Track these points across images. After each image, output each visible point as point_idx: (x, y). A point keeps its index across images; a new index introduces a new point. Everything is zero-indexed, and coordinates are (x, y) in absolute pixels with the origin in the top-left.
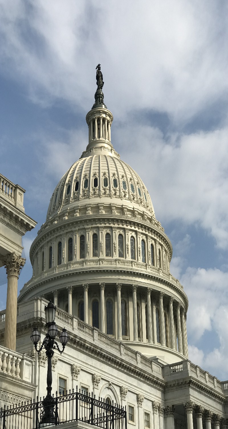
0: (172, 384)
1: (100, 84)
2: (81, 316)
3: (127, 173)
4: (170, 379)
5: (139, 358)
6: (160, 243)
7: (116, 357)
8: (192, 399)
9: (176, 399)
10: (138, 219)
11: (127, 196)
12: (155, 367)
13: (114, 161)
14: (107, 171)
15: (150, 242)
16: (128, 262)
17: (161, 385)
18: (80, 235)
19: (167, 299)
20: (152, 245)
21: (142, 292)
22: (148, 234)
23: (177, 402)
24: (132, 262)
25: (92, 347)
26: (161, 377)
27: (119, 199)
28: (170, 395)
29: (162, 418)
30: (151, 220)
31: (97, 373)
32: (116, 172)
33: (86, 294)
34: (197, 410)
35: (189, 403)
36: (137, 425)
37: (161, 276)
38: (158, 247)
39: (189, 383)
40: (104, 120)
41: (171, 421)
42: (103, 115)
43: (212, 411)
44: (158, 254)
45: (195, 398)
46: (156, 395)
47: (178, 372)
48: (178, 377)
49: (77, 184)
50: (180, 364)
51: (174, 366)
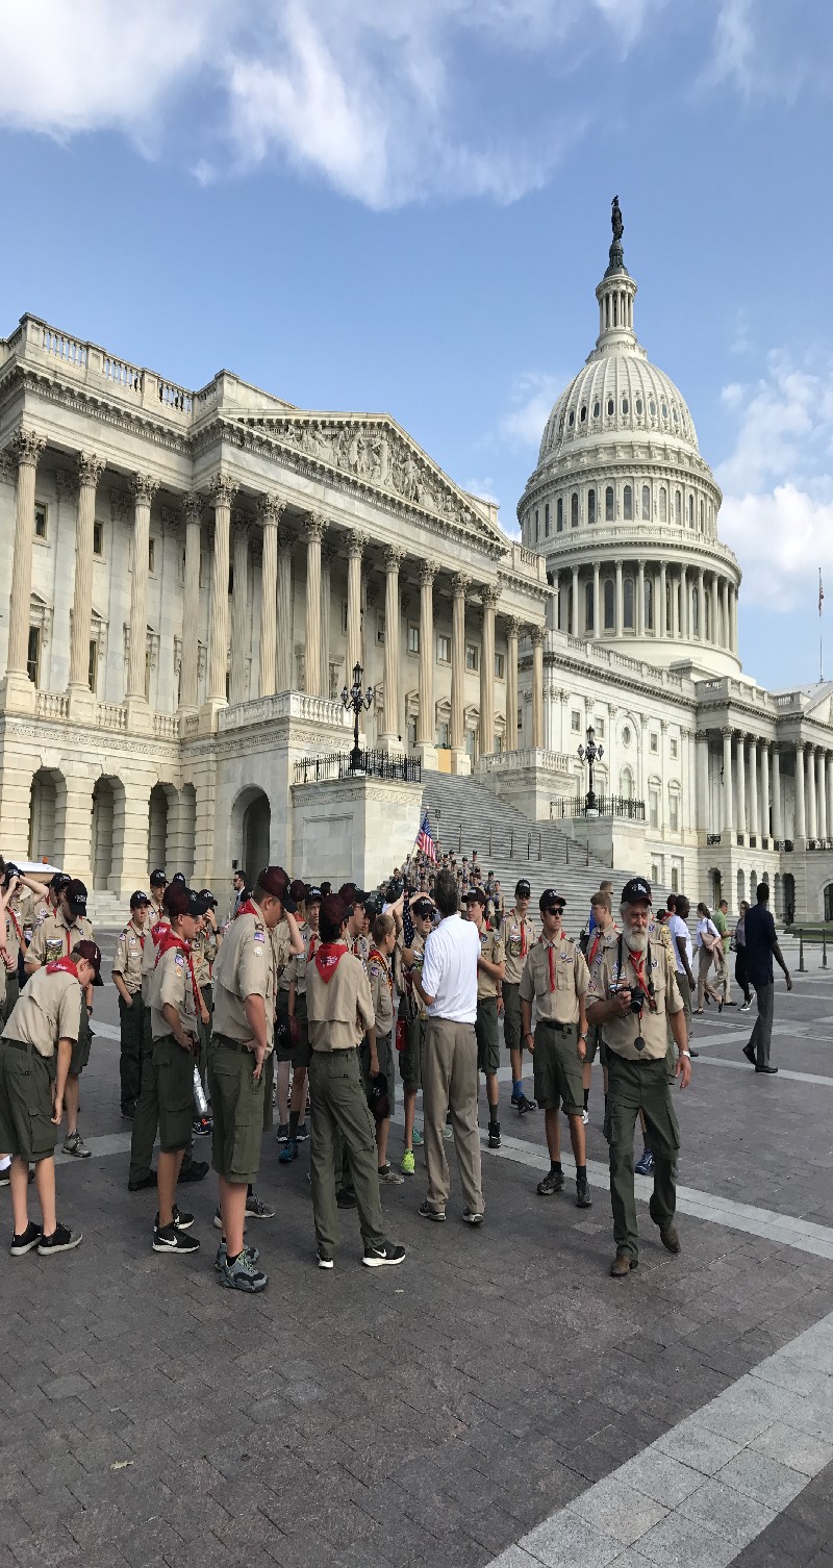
0: (707, 704)
1: (618, 232)
4: (705, 698)
8: (732, 723)
9: (711, 721)
13: (636, 365)
14: (627, 388)
16: (654, 529)
17: (693, 707)
18: (588, 490)
19: (709, 576)
20: (691, 496)
28: (703, 717)
29: (692, 745)
30: (691, 460)
33: (597, 575)
34: (737, 734)
35: (727, 727)
39: (727, 704)
40: (623, 294)
41: (704, 747)
42: (623, 287)
43: (758, 734)
44: (699, 509)
45: (736, 721)
46: (686, 719)
47: (715, 690)
48: (716, 697)
49: (584, 411)
50: (719, 680)
51: (711, 682)
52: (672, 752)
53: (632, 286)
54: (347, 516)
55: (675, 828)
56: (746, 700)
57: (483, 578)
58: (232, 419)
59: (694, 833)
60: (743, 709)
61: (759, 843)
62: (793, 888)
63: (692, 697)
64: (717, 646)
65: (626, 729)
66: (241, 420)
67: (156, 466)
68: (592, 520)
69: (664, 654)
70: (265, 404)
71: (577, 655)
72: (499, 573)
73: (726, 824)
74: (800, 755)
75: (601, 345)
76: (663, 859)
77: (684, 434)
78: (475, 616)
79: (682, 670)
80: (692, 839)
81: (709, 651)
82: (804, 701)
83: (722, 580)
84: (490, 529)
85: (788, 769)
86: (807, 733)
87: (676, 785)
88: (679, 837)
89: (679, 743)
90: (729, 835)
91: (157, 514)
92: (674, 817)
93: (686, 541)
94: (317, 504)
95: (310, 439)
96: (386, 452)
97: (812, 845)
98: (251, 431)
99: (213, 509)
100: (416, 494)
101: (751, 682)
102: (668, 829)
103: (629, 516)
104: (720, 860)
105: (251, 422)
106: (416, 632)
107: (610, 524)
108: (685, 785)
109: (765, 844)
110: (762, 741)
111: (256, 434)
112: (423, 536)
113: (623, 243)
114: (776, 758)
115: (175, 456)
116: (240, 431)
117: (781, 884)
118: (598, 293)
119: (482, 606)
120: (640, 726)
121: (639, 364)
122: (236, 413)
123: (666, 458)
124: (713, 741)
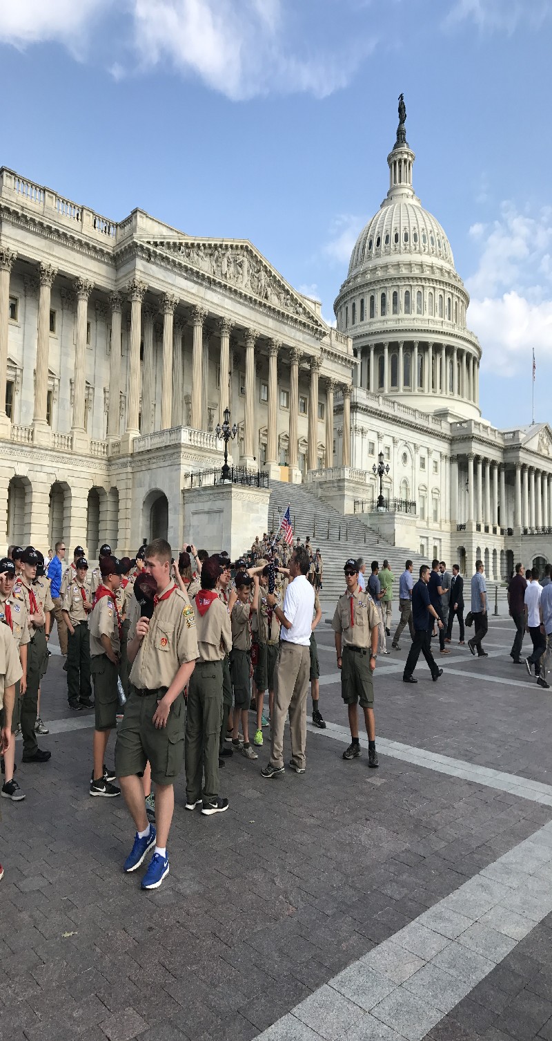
1: (402, 119)
3: (427, 224)
4: (456, 434)
6: (457, 297)
8: (474, 450)
9: (460, 449)
11: (427, 251)
13: (414, 209)
14: (407, 225)
15: (448, 296)
16: (424, 320)
17: (449, 439)
18: (381, 293)
19: (461, 352)
20: (449, 299)
22: (446, 289)
23: (461, 452)
27: (419, 255)
28: (455, 447)
29: (448, 464)
30: (449, 274)
32: (416, 226)
34: (477, 458)
35: (470, 453)
36: (427, 472)
37: (455, 331)
38: (455, 300)
40: (405, 161)
41: (455, 466)
42: (405, 156)
43: (491, 458)
44: (454, 308)
45: (477, 449)
46: (444, 447)
47: (464, 428)
48: (463, 432)
49: (379, 240)
50: (466, 422)
51: (460, 423)
52: (434, 469)
53: (412, 155)
54: (220, 309)
55: (436, 519)
56: (483, 435)
57: (311, 352)
58: (143, 241)
59: (449, 524)
60: (481, 441)
61: (491, 530)
62: (513, 560)
63: (448, 433)
64: (465, 399)
65: (405, 454)
66: (149, 243)
67: (92, 272)
68: (383, 313)
69: (430, 404)
70: (165, 231)
71: (373, 404)
72: (322, 348)
73: (469, 517)
74: (519, 472)
75: (390, 196)
76: (428, 540)
77: (445, 258)
78: (305, 377)
79: (442, 415)
80: (446, 527)
81: (460, 403)
82: (522, 436)
83: (469, 355)
84: (315, 318)
85: (510, 481)
86: (524, 458)
87: (437, 491)
88: (438, 525)
89: (439, 463)
90: (471, 525)
91: (92, 305)
92: (435, 512)
93: (445, 329)
94: (200, 300)
95: (195, 255)
96: (246, 265)
97: (525, 531)
98: (155, 249)
99: (130, 303)
100: (266, 294)
101: (487, 423)
102: (431, 520)
103: (407, 311)
104: (465, 541)
105: (156, 244)
106: (266, 387)
107: (396, 316)
108: (442, 491)
109: (495, 531)
110: (493, 463)
111: (158, 252)
112: (271, 323)
113: (406, 126)
114: (503, 474)
115: (104, 267)
116: (148, 250)
117: (505, 557)
118: (389, 159)
119: (310, 371)
120: (414, 452)
121: (416, 209)
122: (146, 238)
123: (433, 273)
124: (461, 462)
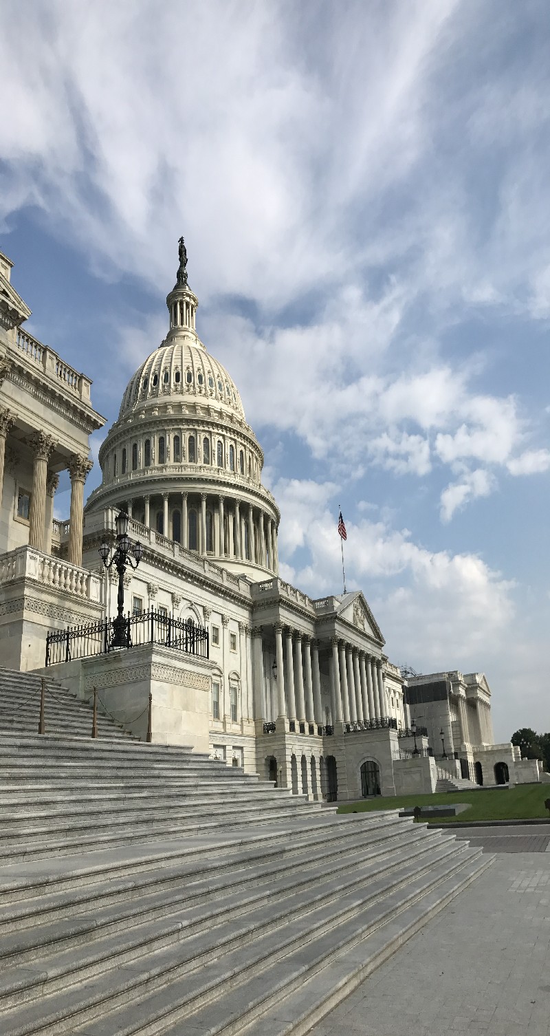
0: (261, 603)
1: (183, 262)
2: (160, 529)
3: (214, 368)
4: (259, 598)
5: (225, 575)
6: (250, 451)
7: (200, 575)
8: (282, 620)
9: (265, 619)
10: (226, 422)
11: (214, 395)
12: (242, 584)
13: (199, 353)
14: (191, 365)
15: (240, 448)
17: (249, 605)
18: (159, 437)
19: (257, 511)
20: (241, 451)
21: (230, 503)
22: (237, 439)
23: (266, 622)
24: (219, 469)
25: (172, 563)
26: (249, 596)
27: (205, 398)
28: (258, 615)
29: (249, 640)
30: (240, 423)
31: (178, 593)
32: (201, 367)
33: (166, 504)
34: (286, 630)
35: (278, 623)
36: (222, 649)
37: (250, 486)
38: (248, 454)
39: (279, 602)
40: (188, 304)
41: (259, 642)
42: (188, 299)
43: (302, 631)
44: (248, 462)
45: (286, 617)
46: (243, 615)
48: (268, 594)
49: (156, 378)
50: (270, 581)
52: (231, 645)
53: (195, 300)
55: (235, 719)
56: (292, 599)
59: (253, 724)
60: (291, 607)
62: (335, 768)
68: (162, 460)
74: (336, 650)
75: (171, 337)
76: (225, 751)
80: (250, 729)
83: (266, 517)
86: (341, 631)
88: (238, 728)
89: (238, 638)
90: (283, 722)
92: (234, 708)
93: (238, 482)
97: (348, 728)
104: (276, 747)
108: (243, 677)
110: (305, 638)
117: (325, 766)
123: (222, 419)
124: (266, 636)
